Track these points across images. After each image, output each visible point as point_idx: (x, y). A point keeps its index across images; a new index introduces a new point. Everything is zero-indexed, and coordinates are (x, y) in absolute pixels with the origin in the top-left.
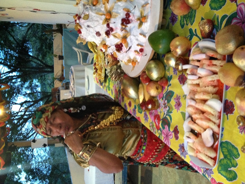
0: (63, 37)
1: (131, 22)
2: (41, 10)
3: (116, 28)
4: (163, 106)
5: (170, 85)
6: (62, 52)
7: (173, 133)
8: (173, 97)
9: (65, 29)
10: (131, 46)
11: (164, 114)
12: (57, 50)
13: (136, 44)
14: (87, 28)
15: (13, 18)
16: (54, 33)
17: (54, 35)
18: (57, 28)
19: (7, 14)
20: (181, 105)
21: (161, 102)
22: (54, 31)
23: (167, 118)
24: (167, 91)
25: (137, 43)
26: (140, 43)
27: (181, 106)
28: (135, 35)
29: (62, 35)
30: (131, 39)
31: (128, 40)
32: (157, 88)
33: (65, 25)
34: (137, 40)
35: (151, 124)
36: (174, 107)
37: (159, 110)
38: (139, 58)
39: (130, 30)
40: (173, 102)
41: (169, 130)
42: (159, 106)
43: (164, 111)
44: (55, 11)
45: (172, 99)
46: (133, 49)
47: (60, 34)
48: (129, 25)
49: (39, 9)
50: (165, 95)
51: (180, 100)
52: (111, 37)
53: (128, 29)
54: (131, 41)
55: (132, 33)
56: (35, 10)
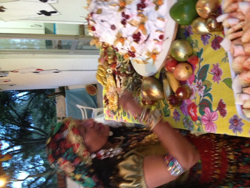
0: (66, 99)
1: (146, 5)
2: (44, 69)
3: (132, 15)
4: (198, 89)
5: (202, 59)
6: (65, 114)
7: (218, 112)
8: (209, 70)
9: (67, 91)
10: (150, 34)
11: (201, 97)
12: (60, 113)
13: (155, 31)
14: (101, 23)
15: (15, 85)
16: (57, 95)
17: (57, 98)
18: (59, 91)
19: (10, 81)
20: (222, 72)
21: (193, 86)
22: (57, 94)
23: (205, 100)
24: (199, 69)
25: (156, 29)
26: (158, 29)
27: (221, 74)
28: (152, 20)
29: (65, 96)
30: (149, 25)
31: (146, 26)
32: (187, 68)
33: (67, 87)
34: (155, 26)
35: (185, 120)
36: (212, 81)
37: (192, 98)
38: (159, 48)
39: (147, 14)
40: (209, 76)
41: (212, 111)
42: (191, 93)
43: (199, 94)
44: (58, 69)
45: (208, 74)
46: (151, 38)
47: (62, 97)
48: (145, 9)
49: (42, 69)
50: (197, 75)
51: (219, 67)
52: (128, 25)
53: (144, 13)
54: (150, 28)
55: (149, 18)
56: (38, 71)
